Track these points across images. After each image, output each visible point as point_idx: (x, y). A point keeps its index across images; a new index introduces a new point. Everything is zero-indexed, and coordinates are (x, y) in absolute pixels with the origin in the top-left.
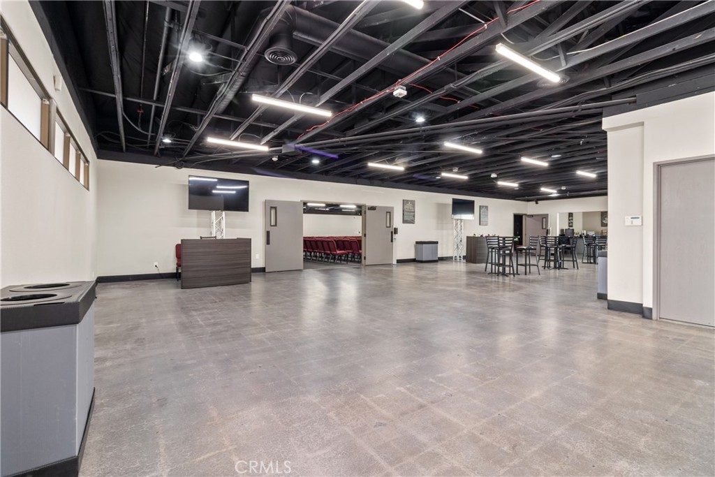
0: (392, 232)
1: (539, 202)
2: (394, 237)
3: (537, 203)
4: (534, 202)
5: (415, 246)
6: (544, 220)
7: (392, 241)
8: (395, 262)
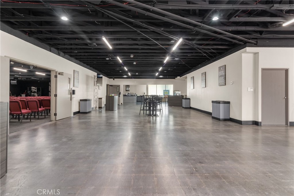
0: (71, 93)
1: (115, 79)
2: (72, 97)
3: (114, 80)
4: (113, 79)
5: (79, 103)
6: (118, 88)
7: (71, 100)
8: (72, 115)
